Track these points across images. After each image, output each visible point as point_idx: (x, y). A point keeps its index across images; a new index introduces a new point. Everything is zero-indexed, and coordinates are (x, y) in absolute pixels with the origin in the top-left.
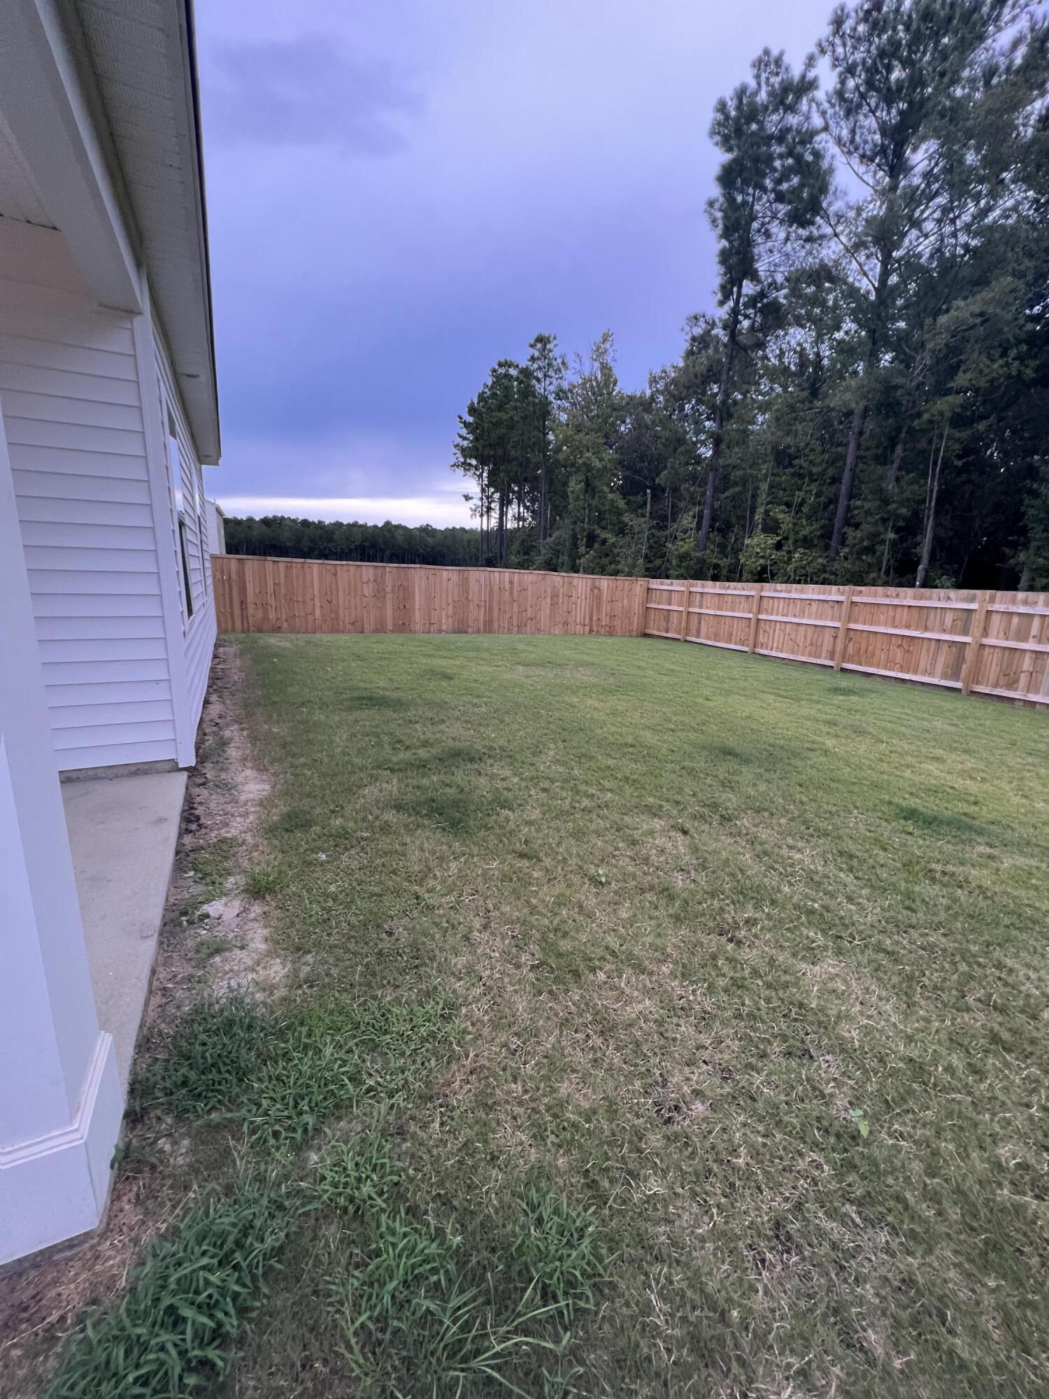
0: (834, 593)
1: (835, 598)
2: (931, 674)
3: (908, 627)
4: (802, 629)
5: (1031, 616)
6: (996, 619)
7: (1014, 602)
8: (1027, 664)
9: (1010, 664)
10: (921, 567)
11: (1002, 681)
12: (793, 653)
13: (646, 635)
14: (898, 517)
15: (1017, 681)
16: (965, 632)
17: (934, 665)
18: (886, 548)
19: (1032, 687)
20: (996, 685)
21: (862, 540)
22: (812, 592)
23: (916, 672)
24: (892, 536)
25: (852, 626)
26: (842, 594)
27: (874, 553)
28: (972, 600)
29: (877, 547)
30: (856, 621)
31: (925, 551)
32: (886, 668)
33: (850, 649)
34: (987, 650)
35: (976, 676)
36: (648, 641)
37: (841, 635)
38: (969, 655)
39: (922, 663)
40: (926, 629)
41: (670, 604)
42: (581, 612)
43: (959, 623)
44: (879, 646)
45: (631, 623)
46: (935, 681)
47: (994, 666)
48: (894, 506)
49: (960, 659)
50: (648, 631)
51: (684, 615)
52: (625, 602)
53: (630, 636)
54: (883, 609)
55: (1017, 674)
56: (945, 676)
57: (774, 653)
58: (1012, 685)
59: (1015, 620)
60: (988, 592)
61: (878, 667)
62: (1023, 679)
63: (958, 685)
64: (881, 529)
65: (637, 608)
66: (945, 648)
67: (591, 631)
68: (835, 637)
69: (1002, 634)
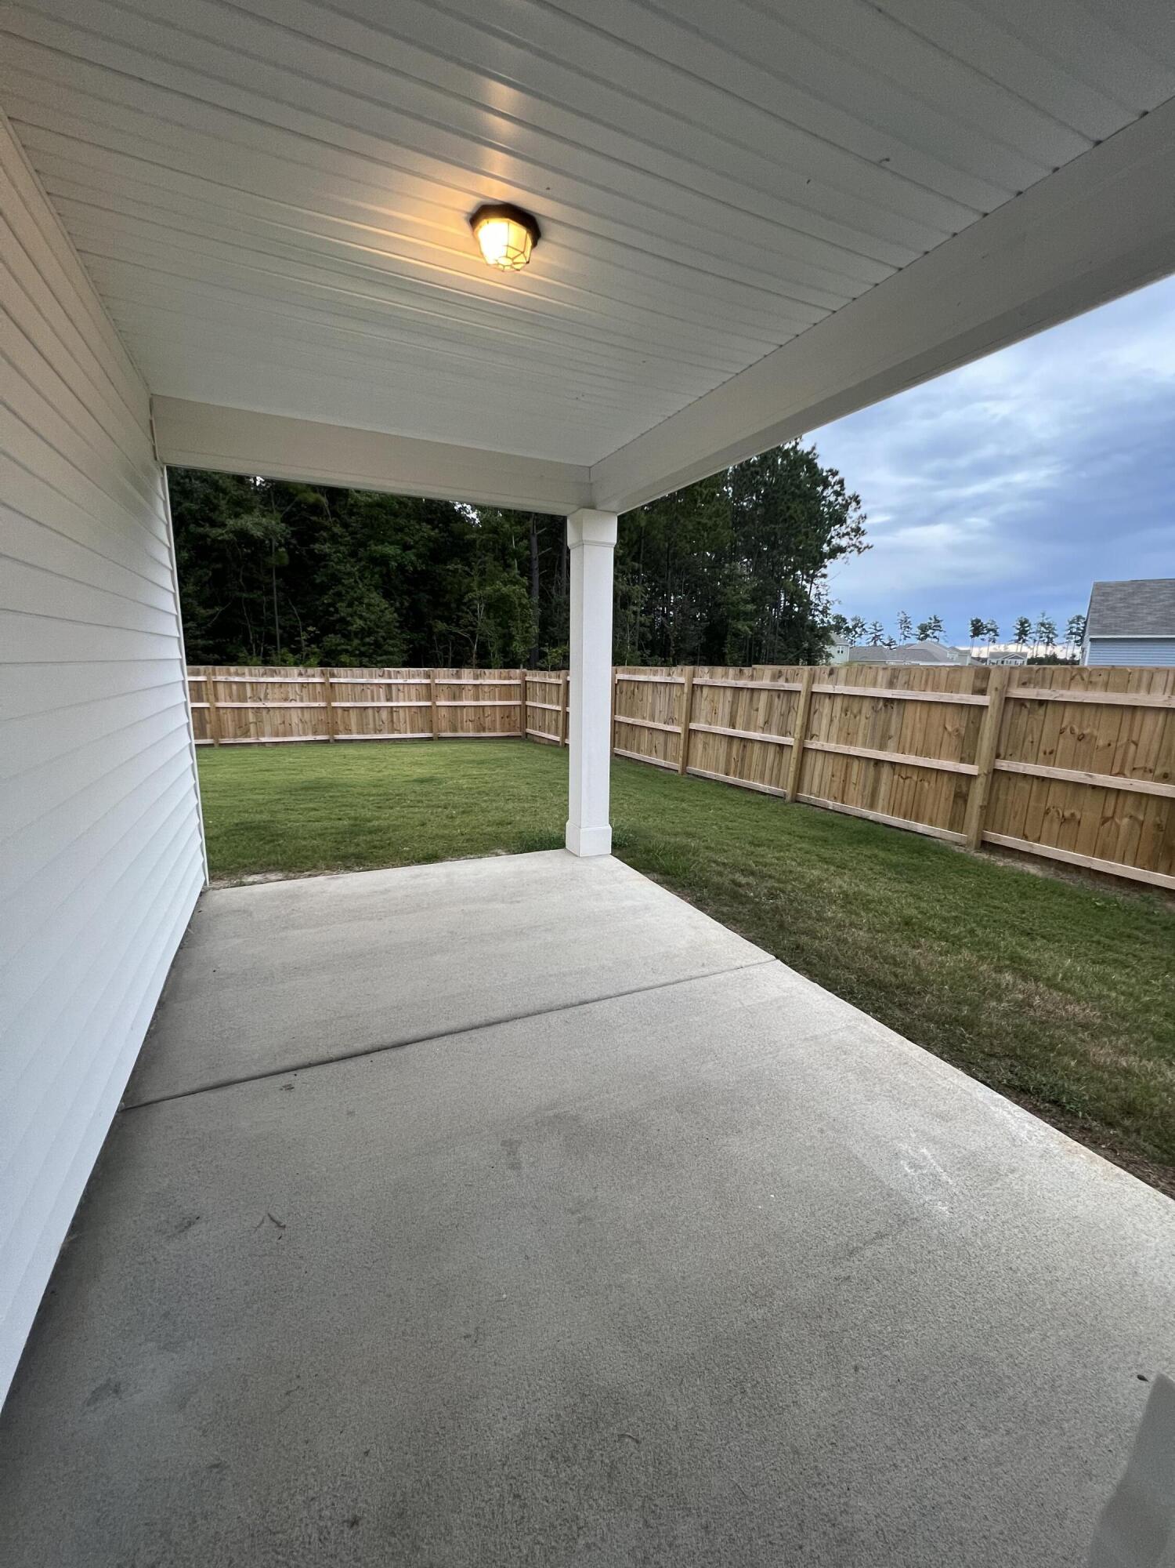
5: (244, 683)
6: (220, 687)
7: (229, 674)
8: (251, 717)
9: (240, 720)
11: (239, 733)
15: (248, 730)
19: (260, 733)
20: (235, 736)
34: (221, 711)
47: (230, 723)
55: (247, 724)
58: (246, 734)
62: (252, 728)
69: (228, 698)
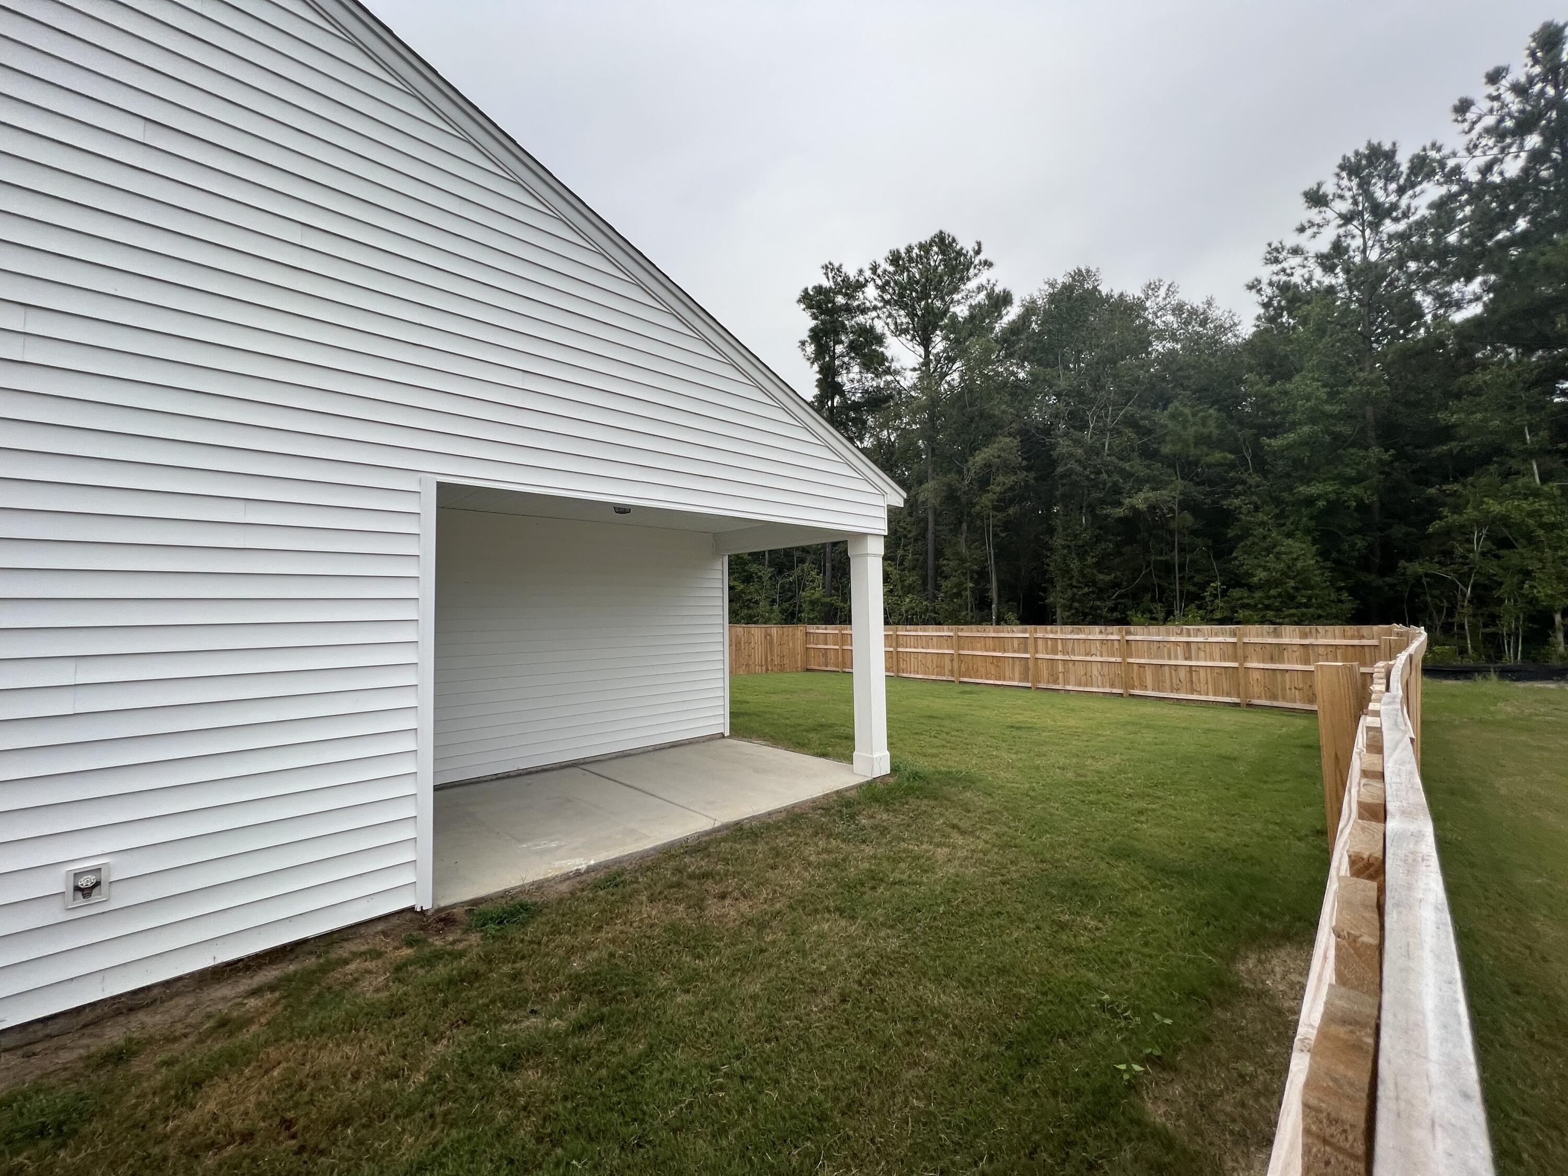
0: (946, 631)
1: (947, 634)
2: (1013, 680)
3: (994, 650)
4: (929, 656)
6: (1040, 642)
7: (1047, 632)
8: (1061, 668)
9: (1052, 668)
10: (993, 606)
11: (1051, 680)
12: (925, 674)
13: (808, 670)
14: (972, 571)
15: (1058, 679)
16: (1026, 652)
17: (1013, 673)
18: (968, 593)
19: (1067, 681)
20: (1048, 682)
21: (952, 588)
22: (931, 631)
23: (1004, 680)
24: (971, 585)
25: (962, 652)
26: (951, 631)
27: (961, 596)
28: (1025, 632)
29: (963, 593)
30: (963, 649)
31: (994, 594)
32: (987, 679)
33: (963, 669)
34: (1039, 661)
35: (1037, 679)
36: (809, 673)
37: (956, 659)
38: (1031, 665)
39: (1007, 674)
40: (1005, 651)
41: (826, 644)
42: (758, 654)
43: (1022, 646)
44: (980, 664)
45: (796, 661)
46: (1016, 683)
47: (1045, 671)
48: (969, 564)
49: (1027, 669)
50: (809, 667)
51: (840, 652)
52: (791, 644)
53: (797, 671)
54: (978, 640)
55: (1057, 673)
56: (1020, 681)
57: (912, 676)
58: (1056, 681)
59: (1049, 642)
60: (1033, 626)
61: (982, 678)
62: (1061, 676)
63: (1029, 685)
64: (963, 580)
65: (799, 649)
66: (1017, 662)
67: (767, 670)
68: (952, 660)
69: (1045, 651)
